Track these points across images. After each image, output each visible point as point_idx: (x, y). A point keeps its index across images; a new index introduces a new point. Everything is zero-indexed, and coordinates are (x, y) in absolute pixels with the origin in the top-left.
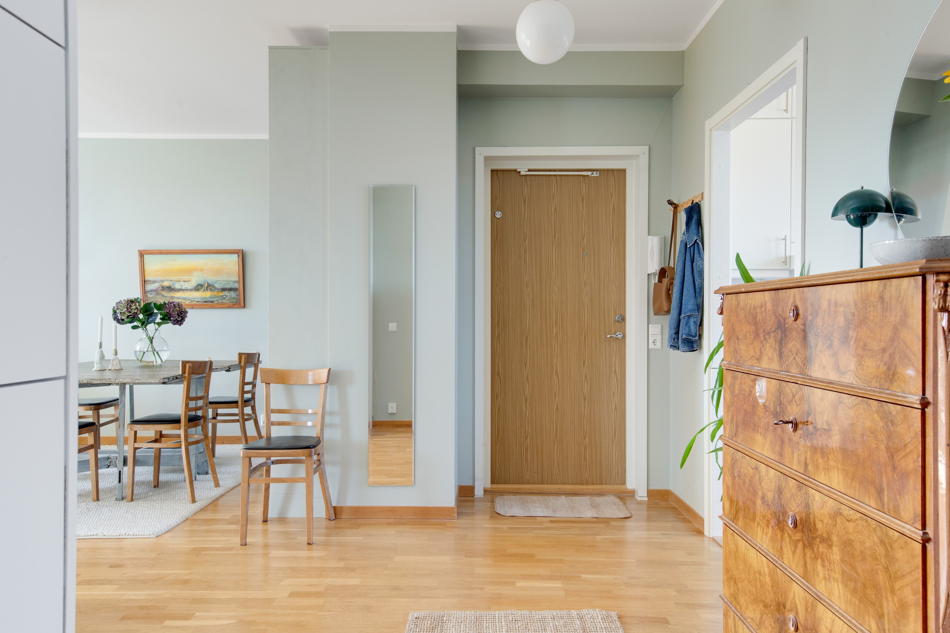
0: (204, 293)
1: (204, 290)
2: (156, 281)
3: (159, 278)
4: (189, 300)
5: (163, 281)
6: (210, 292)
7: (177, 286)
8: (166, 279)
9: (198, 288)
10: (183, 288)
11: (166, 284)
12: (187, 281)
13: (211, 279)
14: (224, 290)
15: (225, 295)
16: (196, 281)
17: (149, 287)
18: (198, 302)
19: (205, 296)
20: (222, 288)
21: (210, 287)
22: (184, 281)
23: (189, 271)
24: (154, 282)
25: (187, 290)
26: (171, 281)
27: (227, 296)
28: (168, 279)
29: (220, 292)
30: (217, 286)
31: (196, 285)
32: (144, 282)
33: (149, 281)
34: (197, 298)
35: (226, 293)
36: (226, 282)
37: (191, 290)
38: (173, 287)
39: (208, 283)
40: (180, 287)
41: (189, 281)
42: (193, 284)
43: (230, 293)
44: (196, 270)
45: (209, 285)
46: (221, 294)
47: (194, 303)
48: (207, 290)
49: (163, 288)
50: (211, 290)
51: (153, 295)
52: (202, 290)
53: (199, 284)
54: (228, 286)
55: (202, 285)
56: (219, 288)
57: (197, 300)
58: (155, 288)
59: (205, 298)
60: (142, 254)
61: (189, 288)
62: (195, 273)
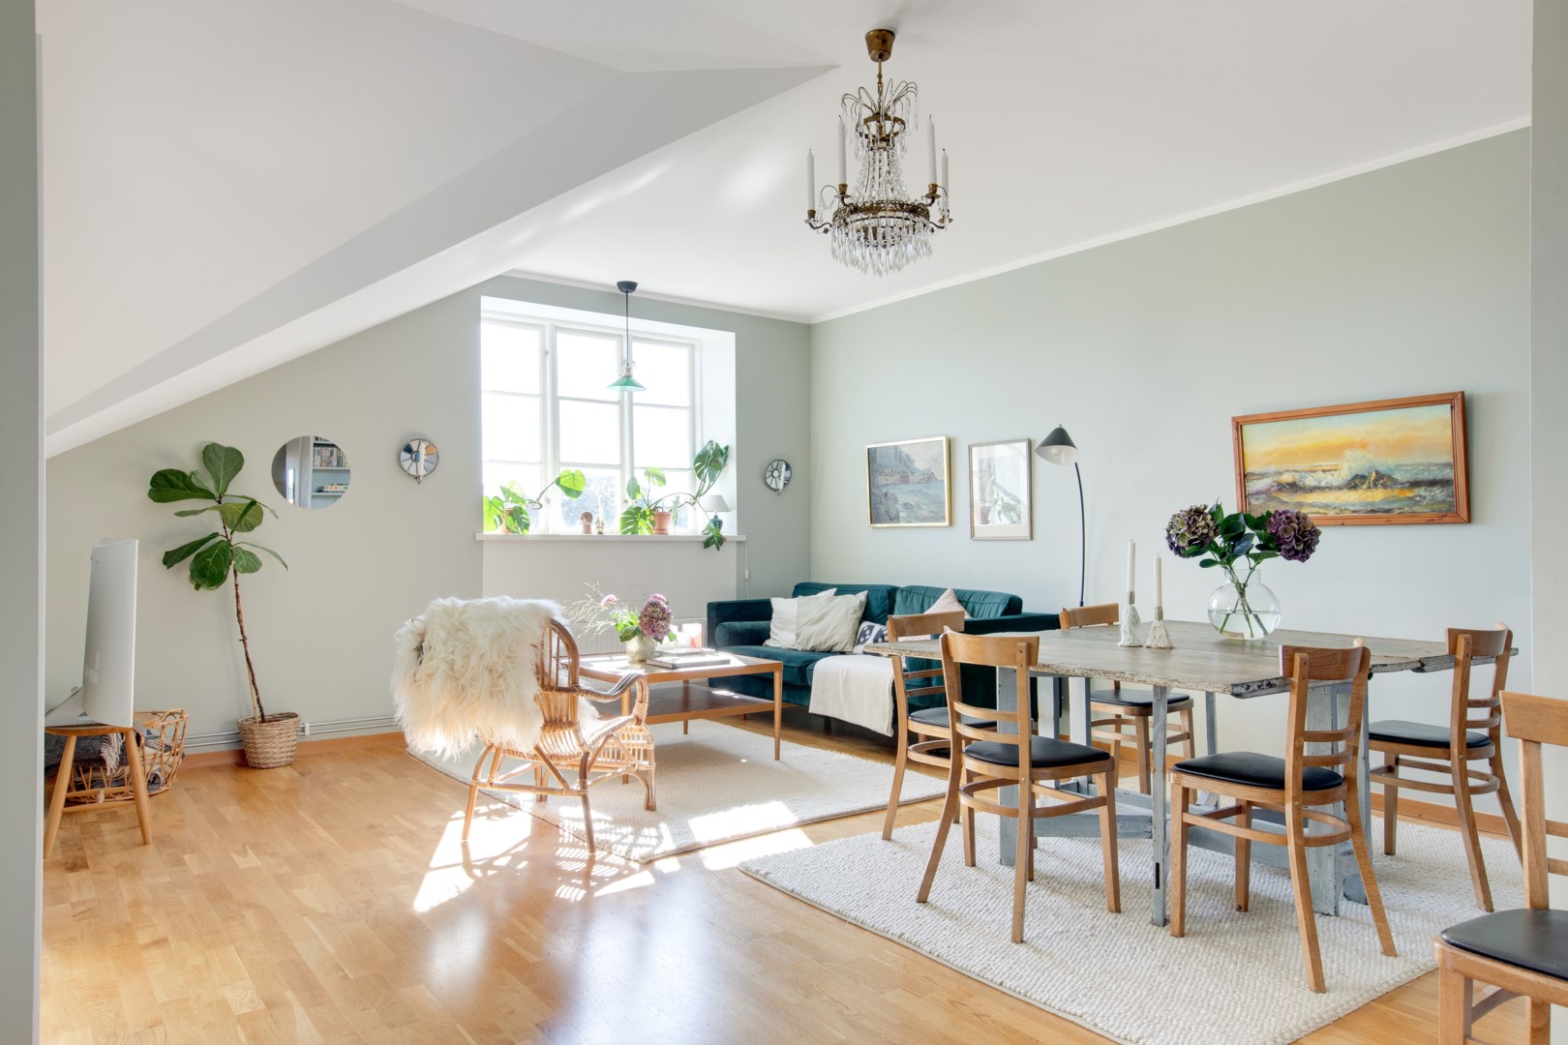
0: (1369, 493)
1: (1369, 488)
2: (1266, 474)
3: (1272, 468)
4: (1335, 508)
5: (1280, 473)
6: (1382, 490)
7: (1310, 481)
8: (1287, 468)
9: (1355, 482)
10: (1323, 484)
11: (1287, 478)
12: (1330, 471)
13: (1384, 463)
14: (1415, 484)
15: (1420, 496)
16: (1350, 468)
17: (1253, 486)
18: (1354, 512)
19: (1370, 500)
20: (1412, 480)
21: (1382, 479)
22: (1324, 471)
23: (1336, 451)
24: (1262, 476)
25: (1330, 488)
26: (1296, 471)
27: (1425, 497)
28: (1291, 469)
29: (1406, 490)
30: (1398, 476)
31: (1350, 478)
32: (1244, 477)
33: (1253, 474)
34: (1353, 505)
35: (1422, 491)
36: (1421, 468)
37: (1340, 488)
38: (1301, 484)
39: (1377, 473)
40: (1316, 484)
41: (1336, 470)
42: (1344, 474)
43: (1430, 491)
44: (1351, 445)
45: (1380, 476)
46: (1410, 494)
47: (1347, 514)
48: (1375, 486)
49: (1282, 487)
50: (1385, 486)
51: (1262, 501)
52: (1365, 486)
53: (1356, 476)
54: (1426, 476)
55: (1363, 478)
56: (1405, 480)
57: (1352, 508)
58: (1265, 488)
59: (1372, 504)
60: (1238, 425)
61: (1335, 484)
62: (1348, 453)
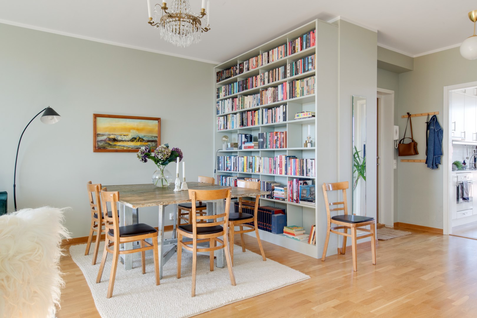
0: (137, 143)
1: (137, 141)
2: (105, 135)
3: (107, 133)
4: (126, 147)
5: (110, 135)
6: (140, 142)
7: (119, 138)
8: (112, 134)
9: (133, 140)
10: (123, 139)
11: (112, 137)
12: (126, 135)
13: (141, 135)
14: (149, 141)
15: (149, 145)
16: (131, 135)
17: (100, 138)
18: (132, 148)
19: (137, 145)
20: (148, 140)
21: (141, 140)
22: (124, 135)
23: (129, 130)
24: (103, 135)
25: (126, 141)
26: (115, 135)
27: (150, 145)
28: (114, 134)
29: (146, 143)
30: (144, 139)
31: (131, 138)
32: (96, 135)
33: (100, 134)
34: (132, 146)
35: (149, 143)
36: (150, 137)
37: (128, 141)
38: (117, 139)
39: (139, 137)
40: (121, 139)
41: (127, 135)
42: (130, 137)
43: (152, 143)
44: (134, 129)
45: (140, 138)
46: (147, 144)
47: (130, 149)
48: (138, 141)
49: (110, 139)
50: (141, 141)
51: (102, 144)
52: (135, 141)
53: (133, 138)
54: (151, 139)
55: (135, 138)
56: (146, 140)
57: (131, 147)
58: (104, 139)
59: (137, 146)
60: (96, 116)
61: (127, 140)
62: (131, 131)
